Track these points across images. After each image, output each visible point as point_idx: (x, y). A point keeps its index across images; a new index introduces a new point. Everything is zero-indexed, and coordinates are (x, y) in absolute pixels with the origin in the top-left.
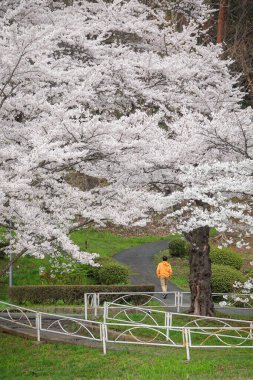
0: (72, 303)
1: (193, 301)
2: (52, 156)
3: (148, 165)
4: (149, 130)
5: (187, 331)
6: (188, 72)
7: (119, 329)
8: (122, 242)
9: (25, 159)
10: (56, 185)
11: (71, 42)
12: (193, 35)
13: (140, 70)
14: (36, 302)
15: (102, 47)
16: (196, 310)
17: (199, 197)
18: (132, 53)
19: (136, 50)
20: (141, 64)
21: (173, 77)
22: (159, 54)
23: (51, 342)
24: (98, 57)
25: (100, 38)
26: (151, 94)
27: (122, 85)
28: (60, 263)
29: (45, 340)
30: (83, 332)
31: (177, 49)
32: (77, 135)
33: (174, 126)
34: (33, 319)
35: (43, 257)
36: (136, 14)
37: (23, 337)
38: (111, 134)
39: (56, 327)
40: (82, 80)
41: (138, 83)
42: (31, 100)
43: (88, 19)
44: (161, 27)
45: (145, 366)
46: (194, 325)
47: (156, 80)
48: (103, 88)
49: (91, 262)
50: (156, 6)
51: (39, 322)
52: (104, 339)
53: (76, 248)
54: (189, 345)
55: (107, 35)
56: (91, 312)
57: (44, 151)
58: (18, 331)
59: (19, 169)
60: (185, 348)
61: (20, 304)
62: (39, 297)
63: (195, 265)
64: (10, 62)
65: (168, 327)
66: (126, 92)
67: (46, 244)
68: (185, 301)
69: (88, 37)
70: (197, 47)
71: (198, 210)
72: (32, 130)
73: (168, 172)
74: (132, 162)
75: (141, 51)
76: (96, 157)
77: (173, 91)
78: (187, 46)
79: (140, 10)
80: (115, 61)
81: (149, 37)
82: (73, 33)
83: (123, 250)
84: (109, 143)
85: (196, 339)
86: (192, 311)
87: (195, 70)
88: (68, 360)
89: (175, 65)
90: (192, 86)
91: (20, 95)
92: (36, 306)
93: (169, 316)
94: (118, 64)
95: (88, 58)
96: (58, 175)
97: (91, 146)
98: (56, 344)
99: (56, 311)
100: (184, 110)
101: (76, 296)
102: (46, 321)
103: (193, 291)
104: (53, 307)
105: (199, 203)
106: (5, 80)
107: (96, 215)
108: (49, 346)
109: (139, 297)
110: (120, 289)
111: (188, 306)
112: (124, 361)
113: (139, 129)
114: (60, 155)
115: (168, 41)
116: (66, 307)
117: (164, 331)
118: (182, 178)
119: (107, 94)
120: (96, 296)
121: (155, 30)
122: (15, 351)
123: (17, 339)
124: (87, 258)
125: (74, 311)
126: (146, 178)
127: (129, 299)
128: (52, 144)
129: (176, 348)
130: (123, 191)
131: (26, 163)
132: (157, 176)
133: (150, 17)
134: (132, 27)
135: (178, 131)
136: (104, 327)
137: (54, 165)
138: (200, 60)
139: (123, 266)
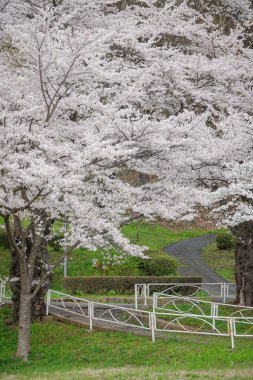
0: (123, 293)
1: (238, 292)
2: (103, 153)
3: (195, 162)
4: (196, 129)
5: (231, 321)
6: (235, 73)
7: (167, 319)
8: (172, 236)
9: (78, 157)
10: (108, 181)
11: (124, 45)
12: (240, 38)
13: (188, 72)
14: (89, 292)
15: (152, 49)
16: (242, 301)
17: (244, 193)
18: (182, 55)
19: (185, 52)
20: (190, 65)
21: (221, 78)
22: (208, 56)
23: (103, 330)
24: (148, 59)
25: (151, 41)
26: (199, 94)
27: (172, 85)
28: (112, 255)
29: (97, 329)
30: (133, 321)
31: (225, 52)
32: (128, 133)
33: (221, 125)
34: (86, 308)
35: (95, 249)
36: (186, 18)
37: (76, 325)
38: (160, 132)
39: (107, 316)
40: (133, 82)
41: (187, 84)
42: (85, 100)
43: (140, 23)
44: (209, 31)
45: (192, 354)
46: (239, 315)
47: (205, 81)
48: (153, 89)
49: (141, 254)
50: (205, 11)
51: (91, 311)
52: (153, 327)
53: (126, 241)
54: (233, 334)
55: (157, 38)
56: (141, 302)
57: (96, 149)
58: (72, 319)
59: (72, 165)
60: (230, 337)
61: (74, 293)
62: (92, 287)
63: (240, 258)
64: (64, 64)
65: (214, 316)
66: (176, 93)
67: (98, 237)
68: (230, 292)
69: (140, 40)
70: (243, 50)
71: (242, 205)
72: (85, 129)
73: (215, 169)
74: (180, 159)
75: (191, 53)
76: (145, 154)
77: (220, 91)
78: (234, 49)
79: (190, 14)
80: (165, 63)
81: (198, 40)
82: (126, 37)
83: (172, 243)
84: (158, 141)
85: (241, 328)
86: (237, 302)
87: (241, 71)
88: (118, 347)
89: (222, 66)
90: (239, 87)
91: (74, 96)
92: (89, 296)
93: (215, 306)
94: (168, 65)
95: (140, 60)
96: (109, 172)
97: (141, 144)
98: (108, 332)
99: (108, 301)
100: (230, 110)
101: (127, 287)
102: (98, 310)
103: (239, 283)
104: (105, 297)
105: (244, 199)
106: (60, 81)
107: (146, 209)
108: (100, 334)
109: (187, 288)
110: (169, 281)
111: (234, 297)
112: (171, 349)
113: (187, 128)
114: (111, 153)
115: (216, 44)
116: (118, 297)
117: (210, 321)
118: (227, 175)
119: (158, 94)
120: (146, 287)
121: (203, 33)
122: (68, 339)
123: (70, 327)
124: (137, 251)
125: (125, 301)
126: (194, 174)
127: (177, 290)
128: (104, 142)
129: (222, 337)
130: (171, 187)
131: (79, 160)
132: (204, 173)
133: (199, 21)
134: (182, 30)
135: (224, 130)
136: (152, 316)
137: (105, 162)
138: (246, 61)
139: (172, 259)
